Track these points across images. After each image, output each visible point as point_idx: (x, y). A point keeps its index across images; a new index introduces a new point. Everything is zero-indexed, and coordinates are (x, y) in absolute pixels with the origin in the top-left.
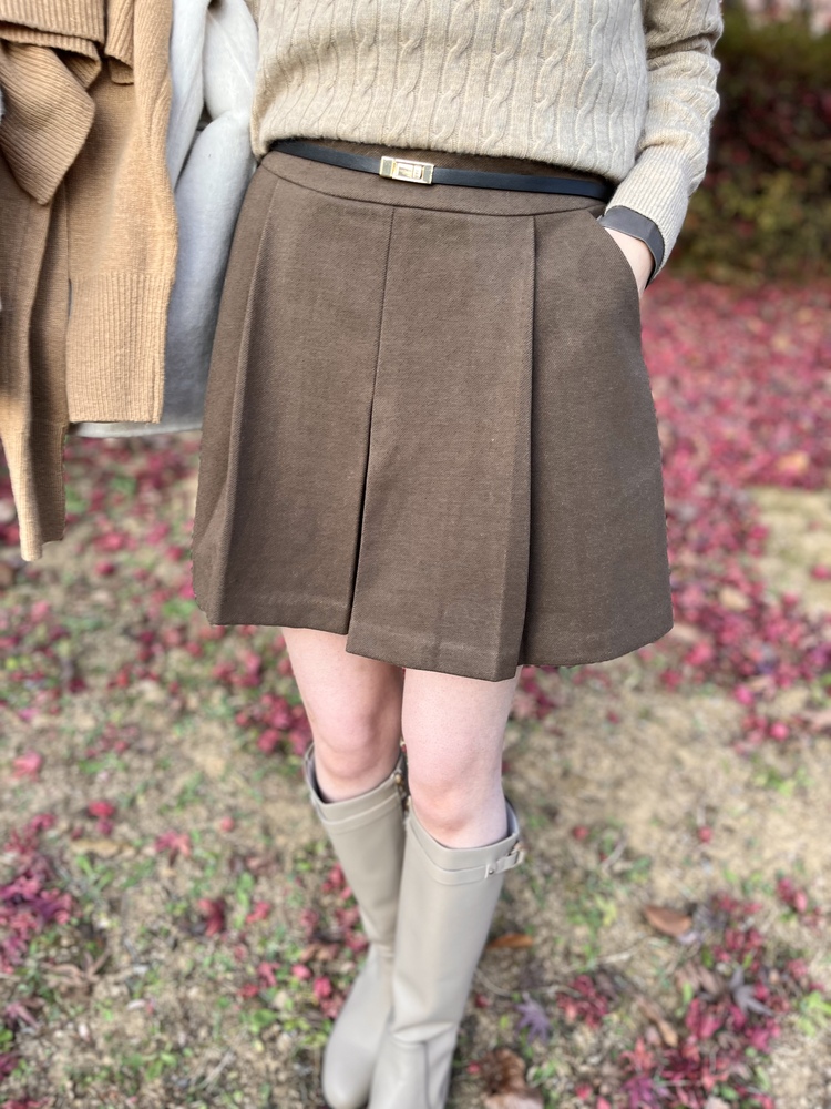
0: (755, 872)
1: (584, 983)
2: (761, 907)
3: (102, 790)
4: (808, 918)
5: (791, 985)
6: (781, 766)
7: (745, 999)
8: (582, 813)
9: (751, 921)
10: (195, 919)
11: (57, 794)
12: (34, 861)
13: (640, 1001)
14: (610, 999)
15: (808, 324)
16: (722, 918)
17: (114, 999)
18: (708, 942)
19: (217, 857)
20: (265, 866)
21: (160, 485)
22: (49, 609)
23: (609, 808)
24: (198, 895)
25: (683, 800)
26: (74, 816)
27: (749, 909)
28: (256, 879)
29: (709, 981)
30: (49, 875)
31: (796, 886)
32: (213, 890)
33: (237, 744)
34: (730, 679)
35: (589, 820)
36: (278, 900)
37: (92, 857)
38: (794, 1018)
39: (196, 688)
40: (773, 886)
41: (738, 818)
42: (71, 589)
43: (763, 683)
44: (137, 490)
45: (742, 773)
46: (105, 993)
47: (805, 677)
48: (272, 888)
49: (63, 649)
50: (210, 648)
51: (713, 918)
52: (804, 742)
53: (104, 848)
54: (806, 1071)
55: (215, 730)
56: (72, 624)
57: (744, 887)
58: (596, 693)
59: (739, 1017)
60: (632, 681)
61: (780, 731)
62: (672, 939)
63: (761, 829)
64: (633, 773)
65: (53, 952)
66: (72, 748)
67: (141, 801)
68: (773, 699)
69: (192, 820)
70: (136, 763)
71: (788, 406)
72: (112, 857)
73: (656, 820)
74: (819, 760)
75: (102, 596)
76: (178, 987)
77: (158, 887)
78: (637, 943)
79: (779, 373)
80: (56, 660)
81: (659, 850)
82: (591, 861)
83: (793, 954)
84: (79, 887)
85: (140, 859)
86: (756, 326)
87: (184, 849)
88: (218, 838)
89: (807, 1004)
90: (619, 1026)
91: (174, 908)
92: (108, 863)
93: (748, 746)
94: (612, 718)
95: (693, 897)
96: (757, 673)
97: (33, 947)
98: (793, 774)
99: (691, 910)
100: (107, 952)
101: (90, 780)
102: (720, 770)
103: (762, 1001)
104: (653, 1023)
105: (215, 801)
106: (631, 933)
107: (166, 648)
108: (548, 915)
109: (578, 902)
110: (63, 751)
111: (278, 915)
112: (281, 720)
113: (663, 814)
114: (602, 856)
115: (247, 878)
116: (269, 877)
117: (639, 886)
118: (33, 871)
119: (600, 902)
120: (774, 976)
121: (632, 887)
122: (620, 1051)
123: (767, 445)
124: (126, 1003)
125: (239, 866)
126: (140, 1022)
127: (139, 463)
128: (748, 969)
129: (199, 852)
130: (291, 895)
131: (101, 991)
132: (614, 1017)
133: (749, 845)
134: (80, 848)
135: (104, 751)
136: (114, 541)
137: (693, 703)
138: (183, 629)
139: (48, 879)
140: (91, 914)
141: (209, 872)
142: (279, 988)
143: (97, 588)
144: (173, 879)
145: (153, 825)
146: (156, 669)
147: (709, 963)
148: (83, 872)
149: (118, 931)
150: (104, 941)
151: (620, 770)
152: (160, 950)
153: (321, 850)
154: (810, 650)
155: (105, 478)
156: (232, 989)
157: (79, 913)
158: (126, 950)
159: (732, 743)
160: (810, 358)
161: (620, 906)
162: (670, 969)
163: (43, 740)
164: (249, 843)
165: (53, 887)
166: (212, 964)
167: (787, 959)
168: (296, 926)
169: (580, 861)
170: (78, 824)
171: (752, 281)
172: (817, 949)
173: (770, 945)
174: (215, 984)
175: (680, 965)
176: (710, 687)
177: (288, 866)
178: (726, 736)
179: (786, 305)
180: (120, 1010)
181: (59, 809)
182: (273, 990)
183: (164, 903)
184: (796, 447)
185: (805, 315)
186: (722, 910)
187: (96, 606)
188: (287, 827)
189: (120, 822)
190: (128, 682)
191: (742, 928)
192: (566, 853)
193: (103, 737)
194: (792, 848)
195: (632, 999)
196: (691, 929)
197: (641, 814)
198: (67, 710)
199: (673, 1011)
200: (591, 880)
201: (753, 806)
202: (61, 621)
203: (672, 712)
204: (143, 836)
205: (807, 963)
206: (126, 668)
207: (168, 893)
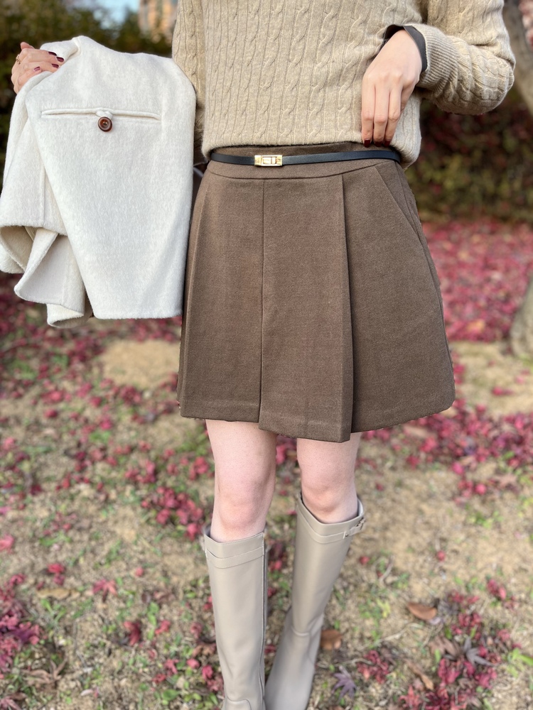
0: (472, 577)
1: (374, 655)
2: (478, 599)
3: (56, 556)
4: (507, 604)
5: (501, 645)
6: (484, 510)
7: (473, 657)
8: (365, 548)
9: (473, 608)
10: (121, 635)
11: (26, 561)
12: (14, 605)
13: (409, 663)
14: (390, 664)
15: (478, 244)
16: (455, 607)
17: (72, 690)
18: (448, 623)
19: (134, 593)
20: (166, 596)
21: (84, 359)
22: (15, 441)
23: (382, 543)
24: (123, 619)
25: (426, 535)
26: (38, 574)
27: (472, 601)
28: (160, 607)
29: (450, 647)
30: (24, 614)
31: (499, 584)
32: (132, 616)
33: (143, 520)
34: (449, 459)
35: (368, 552)
36: (175, 618)
37: (51, 600)
38: (504, 666)
39: (115, 487)
40: (485, 585)
41: (460, 545)
42: (28, 428)
43: (469, 460)
44: (69, 364)
45: (461, 516)
46: (66, 686)
47: (493, 454)
48: (171, 611)
49: (26, 467)
50: (122, 460)
51: (450, 608)
52: (496, 495)
53: (59, 594)
54: (515, 699)
55: (129, 512)
56: (31, 451)
57: (467, 587)
58: (368, 472)
59: (471, 668)
60: (389, 464)
61: (481, 488)
62: (425, 622)
63: (475, 550)
64: (394, 521)
65: (29, 663)
66: (34, 531)
67: (82, 561)
68: (475, 470)
69: (116, 571)
70: (77, 537)
71: (470, 292)
72: (65, 599)
73: (410, 548)
74: (506, 505)
75: (49, 431)
76: (113, 679)
77: (96, 616)
78: (404, 627)
79: (464, 273)
80: (21, 475)
81: (413, 567)
82: (372, 578)
83: (501, 627)
84: (43, 619)
85: (83, 599)
86: (448, 246)
87: (112, 590)
88: (134, 581)
89: (511, 657)
90: (396, 681)
91: (108, 629)
92: (62, 603)
93: (463, 499)
94: (379, 487)
95: (437, 596)
96: (465, 455)
97: (17, 660)
98: (492, 516)
99: (436, 603)
100: (66, 660)
101: (48, 551)
102: (447, 515)
103: (484, 657)
104: (418, 676)
105: (131, 558)
106: (399, 621)
107: (93, 463)
108: (347, 614)
109: (366, 604)
110: (29, 533)
111: (176, 627)
112: (171, 503)
113: (414, 545)
114: (378, 573)
115: (154, 605)
116: (169, 604)
117: (403, 591)
118: (13, 611)
119: (380, 603)
120: (490, 641)
121: (399, 592)
122: (399, 696)
123: (460, 316)
124: (80, 692)
125: (149, 598)
126: (90, 703)
127: (70, 346)
128: (474, 638)
129: (121, 591)
130: (183, 614)
131: (63, 685)
132: (394, 675)
133: (468, 560)
134: (43, 595)
135: (55, 531)
136: (56, 396)
137: (428, 475)
138: (103, 449)
139: (23, 617)
140: (53, 637)
141: (129, 604)
142: (179, 675)
143: (46, 426)
144: (105, 610)
145: (91, 577)
146: (87, 475)
147: (449, 637)
148: (46, 610)
149: (72, 646)
150: (63, 653)
151: (386, 519)
152: (100, 657)
153: (201, 584)
154: (495, 439)
155: (48, 356)
156: (149, 678)
157: (45, 637)
158: (79, 658)
159: (453, 498)
160: (481, 263)
161: (392, 605)
162: (425, 642)
163: (15, 526)
164: (155, 583)
165: (27, 621)
166: (134, 663)
167: (497, 629)
168: (187, 634)
169: (365, 578)
170: (41, 580)
171: (443, 220)
172: (515, 623)
173: (486, 622)
174: (138, 676)
175: (432, 638)
176: (437, 465)
177: (181, 596)
178: (449, 495)
179: (465, 233)
180: (77, 697)
181: (27, 571)
182: (175, 676)
183: (101, 626)
184: (478, 317)
185: (476, 239)
186: (454, 602)
187: (46, 437)
188: (179, 571)
189: (69, 577)
190: (70, 485)
191: (468, 612)
192: (357, 573)
193: (54, 521)
194: (494, 560)
195: (404, 663)
196: (437, 615)
197: (401, 546)
198: (30, 506)
199: (430, 668)
200: (373, 589)
201: (469, 536)
202: (23, 448)
203: (416, 482)
204: (84, 584)
205: (510, 631)
206: (68, 476)
207: (103, 620)
